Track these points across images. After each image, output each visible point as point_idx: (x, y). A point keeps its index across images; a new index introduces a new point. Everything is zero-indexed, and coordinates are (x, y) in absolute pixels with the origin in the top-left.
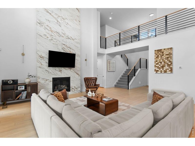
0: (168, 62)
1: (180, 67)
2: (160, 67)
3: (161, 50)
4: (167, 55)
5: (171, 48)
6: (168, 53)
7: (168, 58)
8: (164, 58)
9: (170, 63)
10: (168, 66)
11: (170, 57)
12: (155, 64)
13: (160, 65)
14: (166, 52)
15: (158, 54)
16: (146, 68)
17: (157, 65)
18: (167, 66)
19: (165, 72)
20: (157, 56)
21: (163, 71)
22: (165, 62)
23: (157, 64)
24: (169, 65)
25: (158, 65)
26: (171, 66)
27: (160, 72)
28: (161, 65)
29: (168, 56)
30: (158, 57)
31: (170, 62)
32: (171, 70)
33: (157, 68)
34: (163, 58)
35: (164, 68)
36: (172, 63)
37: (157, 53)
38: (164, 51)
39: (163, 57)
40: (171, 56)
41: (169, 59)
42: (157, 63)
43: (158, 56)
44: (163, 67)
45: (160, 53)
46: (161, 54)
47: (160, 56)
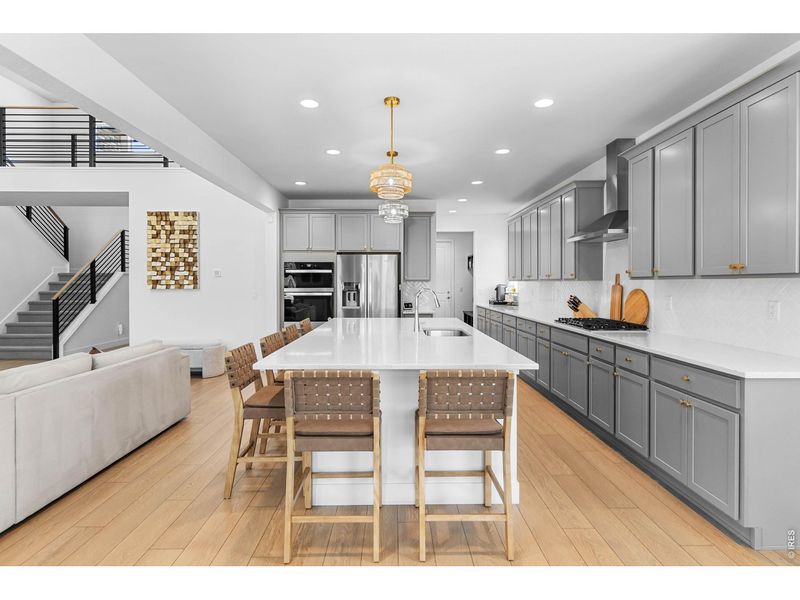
0: (186, 255)
1: (217, 273)
2: (164, 269)
3: (167, 214)
4: (183, 232)
5: (194, 214)
6: (186, 228)
7: (185, 242)
8: (176, 241)
9: (191, 260)
10: (187, 268)
11: (192, 241)
12: (150, 259)
13: (163, 264)
14: (181, 224)
15: (158, 227)
16: (123, 270)
17: (154, 264)
18: (182, 269)
19: (181, 286)
20: (155, 232)
21: (173, 282)
22: (177, 255)
23: (155, 259)
24: (189, 265)
25: (159, 264)
26: (194, 269)
27: (164, 287)
28: (168, 264)
29: (186, 237)
30: (157, 236)
31: (192, 254)
32: (195, 282)
33: (155, 273)
34: (172, 242)
35: (177, 273)
36: (195, 261)
37: (154, 223)
38: (176, 218)
39: (172, 236)
40: (194, 237)
41: (190, 246)
42: (154, 255)
43: (158, 233)
44: (172, 269)
45: (163, 223)
46: (168, 227)
47: (163, 232)
